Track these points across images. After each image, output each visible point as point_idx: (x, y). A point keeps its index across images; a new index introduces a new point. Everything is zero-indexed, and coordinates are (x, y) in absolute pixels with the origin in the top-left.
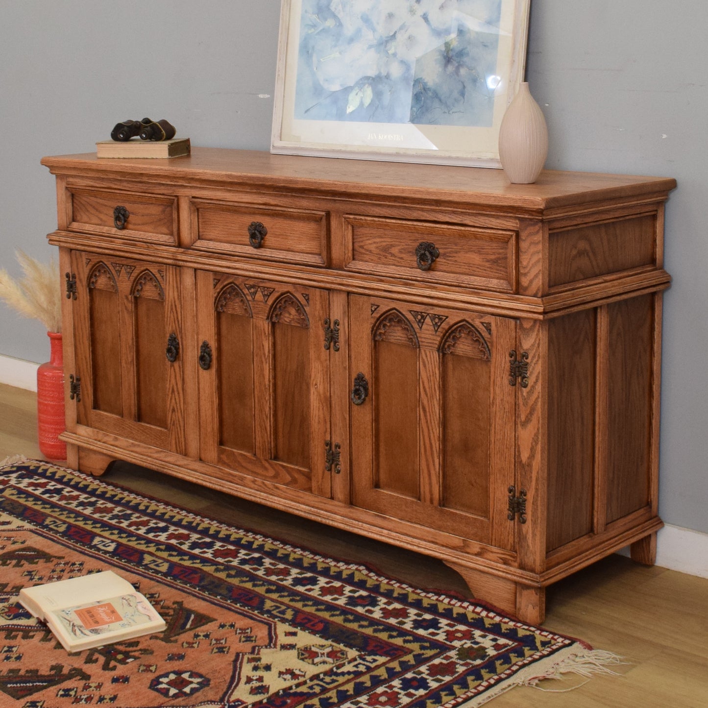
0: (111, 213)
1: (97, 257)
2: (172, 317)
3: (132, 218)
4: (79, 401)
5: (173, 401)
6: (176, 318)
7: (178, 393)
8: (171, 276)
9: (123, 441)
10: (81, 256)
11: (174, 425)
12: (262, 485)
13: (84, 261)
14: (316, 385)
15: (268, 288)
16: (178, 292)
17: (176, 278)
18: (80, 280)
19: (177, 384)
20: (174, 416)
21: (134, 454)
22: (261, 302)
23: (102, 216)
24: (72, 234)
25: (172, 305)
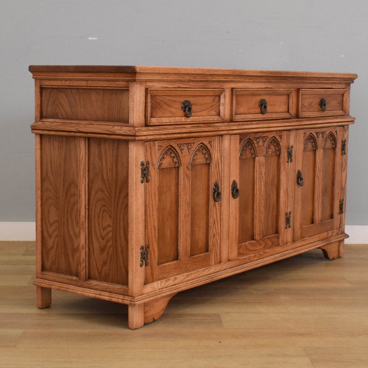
0: (180, 106)
1: (167, 143)
2: (216, 171)
3: (193, 108)
4: (146, 265)
5: (214, 229)
6: (218, 171)
7: (217, 222)
8: (217, 142)
9: (180, 278)
10: (154, 145)
11: (214, 246)
12: (259, 256)
13: (157, 147)
14: (283, 184)
15: (265, 137)
16: (220, 153)
17: (220, 144)
18: (153, 165)
19: (217, 217)
20: (214, 240)
21: (190, 282)
22: (262, 146)
23: (173, 110)
24: (151, 128)
25: (216, 163)
